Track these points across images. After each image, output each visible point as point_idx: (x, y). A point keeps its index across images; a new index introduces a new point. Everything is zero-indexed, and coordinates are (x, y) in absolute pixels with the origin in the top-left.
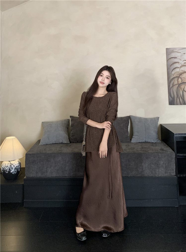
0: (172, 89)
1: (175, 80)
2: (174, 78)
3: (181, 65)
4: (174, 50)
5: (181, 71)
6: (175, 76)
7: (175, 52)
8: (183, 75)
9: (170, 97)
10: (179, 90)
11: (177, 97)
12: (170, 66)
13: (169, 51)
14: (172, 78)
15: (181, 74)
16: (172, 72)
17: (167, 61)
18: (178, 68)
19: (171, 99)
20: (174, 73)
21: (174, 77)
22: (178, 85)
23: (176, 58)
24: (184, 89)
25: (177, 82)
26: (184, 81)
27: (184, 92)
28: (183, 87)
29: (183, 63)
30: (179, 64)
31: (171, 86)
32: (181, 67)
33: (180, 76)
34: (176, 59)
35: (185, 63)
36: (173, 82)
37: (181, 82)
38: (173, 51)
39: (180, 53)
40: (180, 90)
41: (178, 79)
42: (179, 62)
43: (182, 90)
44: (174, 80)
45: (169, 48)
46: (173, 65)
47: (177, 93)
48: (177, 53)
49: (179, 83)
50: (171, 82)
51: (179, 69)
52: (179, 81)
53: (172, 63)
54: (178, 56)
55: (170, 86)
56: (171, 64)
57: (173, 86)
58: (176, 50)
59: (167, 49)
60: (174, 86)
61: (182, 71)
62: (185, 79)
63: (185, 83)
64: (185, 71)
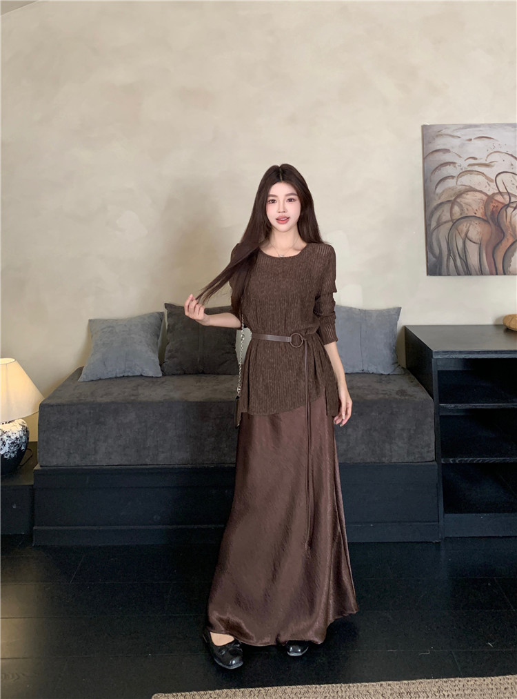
0: (435, 234)
1: (445, 211)
2: (441, 204)
3: (461, 171)
4: (444, 131)
5: (460, 187)
6: (443, 199)
7: (447, 135)
8: (464, 195)
9: (431, 256)
10: (454, 237)
11: (449, 255)
12: (432, 174)
13: (429, 134)
14: (435, 204)
15: (460, 195)
16: (436, 188)
17: (424, 159)
18: (453, 177)
19: (433, 259)
20: (441, 191)
21: (441, 201)
22: (451, 224)
23: (447, 151)
24: (466, 235)
25: (448, 215)
26: (466, 212)
27: (467, 240)
28: (465, 229)
29: (464, 164)
30: (455, 167)
31: (434, 224)
32: (460, 176)
33: (458, 200)
34: (447, 154)
35: (470, 165)
36: (440, 216)
37: (461, 214)
38: (440, 133)
39: (459, 137)
40: (458, 236)
41: (452, 208)
42: (454, 163)
43: (463, 235)
44: (441, 211)
45: (430, 126)
46: (440, 170)
47: (448, 243)
48: (451, 139)
49: (454, 218)
51: (455, 180)
52: (453, 212)
53: (437, 166)
54: (453, 148)
55: (430, 225)
56: (434, 168)
57: (439, 226)
58: (449, 132)
59: (424, 128)
60: (441, 227)
61: (463, 188)
62: (470, 208)
63: (471, 219)
64: (471, 187)
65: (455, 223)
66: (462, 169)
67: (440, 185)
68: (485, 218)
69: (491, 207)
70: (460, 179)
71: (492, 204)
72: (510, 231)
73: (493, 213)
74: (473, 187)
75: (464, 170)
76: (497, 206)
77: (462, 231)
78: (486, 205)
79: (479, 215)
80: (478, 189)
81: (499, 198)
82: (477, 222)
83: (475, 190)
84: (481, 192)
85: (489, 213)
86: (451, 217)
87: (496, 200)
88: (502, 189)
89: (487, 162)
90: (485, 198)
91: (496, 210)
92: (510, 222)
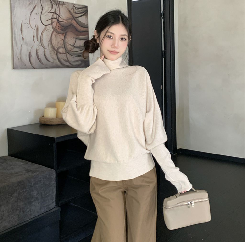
0: (72, 63)
1: (61, 57)
3: (41, 46)
5: (50, 47)
6: (55, 57)
7: (20, 53)
8: (54, 45)
10: (73, 53)
12: (43, 64)
14: (58, 62)
15: (53, 48)
16: (50, 62)
17: (34, 68)
18: (44, 51)
19: (83, 64)
20: (52, 59)
21: (57, 60)
22: (67, 54)
23: (30, 54)
24: (72, 46)
26: (62, 45)
27: (75, 46)
28: (70, 46)
29: (37, 44)
30: (39, 50)
31: (68, 64)
32: (43, 47)
33: (56, 49)
34: (32, 54)
35: (38, 40)
36: (64, 60)
37: (63, 48)
38: (19, 58)
39: (22, 45)
40: (73, 51)
43: (72, 48)
44: (61, 59)
46: (40, 59)
47: (76, 56)
48: (22, 51)
49: (65, 52)
50: (64, 64)
51: (46, 50)
52: (61, 52)
53: (38, 61)
54: (28, 50)
56: (40, 62)
57: (69, 61)
60: (69, 59)
61: (50, 45)
62: (60, 43)
63: (65, 43)
64: (49, 41)
65: (67, 52)
66: (40, 45)
67: (49, 59)
68: (64, 34)
69: (59, 30)
70: (45, 47)
71: (58, 29)
72: (70, 21)
73: (61, 29)
74: (49, 39)
75: (41, 44)
76: (59, 27)
77: (71, 48)
78: (58, 33)
79: (63, 38)
80: (50, 36)
81: (55, 24)
82: (66, 39)
83: (51, 38)
84: (52, 35)
85: (62, 32)
86: (64, 54)
87: (55, 27)
88: (50, 22)
89: (36, 29)
90: (54, 33)
91: (60, 27)
92: (66, 20)
